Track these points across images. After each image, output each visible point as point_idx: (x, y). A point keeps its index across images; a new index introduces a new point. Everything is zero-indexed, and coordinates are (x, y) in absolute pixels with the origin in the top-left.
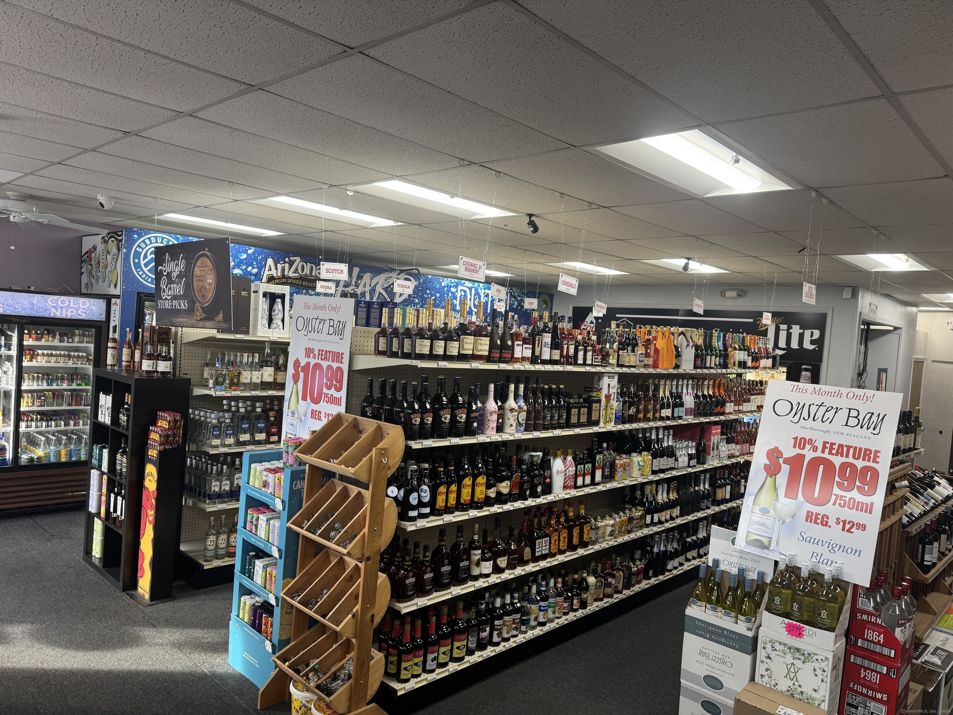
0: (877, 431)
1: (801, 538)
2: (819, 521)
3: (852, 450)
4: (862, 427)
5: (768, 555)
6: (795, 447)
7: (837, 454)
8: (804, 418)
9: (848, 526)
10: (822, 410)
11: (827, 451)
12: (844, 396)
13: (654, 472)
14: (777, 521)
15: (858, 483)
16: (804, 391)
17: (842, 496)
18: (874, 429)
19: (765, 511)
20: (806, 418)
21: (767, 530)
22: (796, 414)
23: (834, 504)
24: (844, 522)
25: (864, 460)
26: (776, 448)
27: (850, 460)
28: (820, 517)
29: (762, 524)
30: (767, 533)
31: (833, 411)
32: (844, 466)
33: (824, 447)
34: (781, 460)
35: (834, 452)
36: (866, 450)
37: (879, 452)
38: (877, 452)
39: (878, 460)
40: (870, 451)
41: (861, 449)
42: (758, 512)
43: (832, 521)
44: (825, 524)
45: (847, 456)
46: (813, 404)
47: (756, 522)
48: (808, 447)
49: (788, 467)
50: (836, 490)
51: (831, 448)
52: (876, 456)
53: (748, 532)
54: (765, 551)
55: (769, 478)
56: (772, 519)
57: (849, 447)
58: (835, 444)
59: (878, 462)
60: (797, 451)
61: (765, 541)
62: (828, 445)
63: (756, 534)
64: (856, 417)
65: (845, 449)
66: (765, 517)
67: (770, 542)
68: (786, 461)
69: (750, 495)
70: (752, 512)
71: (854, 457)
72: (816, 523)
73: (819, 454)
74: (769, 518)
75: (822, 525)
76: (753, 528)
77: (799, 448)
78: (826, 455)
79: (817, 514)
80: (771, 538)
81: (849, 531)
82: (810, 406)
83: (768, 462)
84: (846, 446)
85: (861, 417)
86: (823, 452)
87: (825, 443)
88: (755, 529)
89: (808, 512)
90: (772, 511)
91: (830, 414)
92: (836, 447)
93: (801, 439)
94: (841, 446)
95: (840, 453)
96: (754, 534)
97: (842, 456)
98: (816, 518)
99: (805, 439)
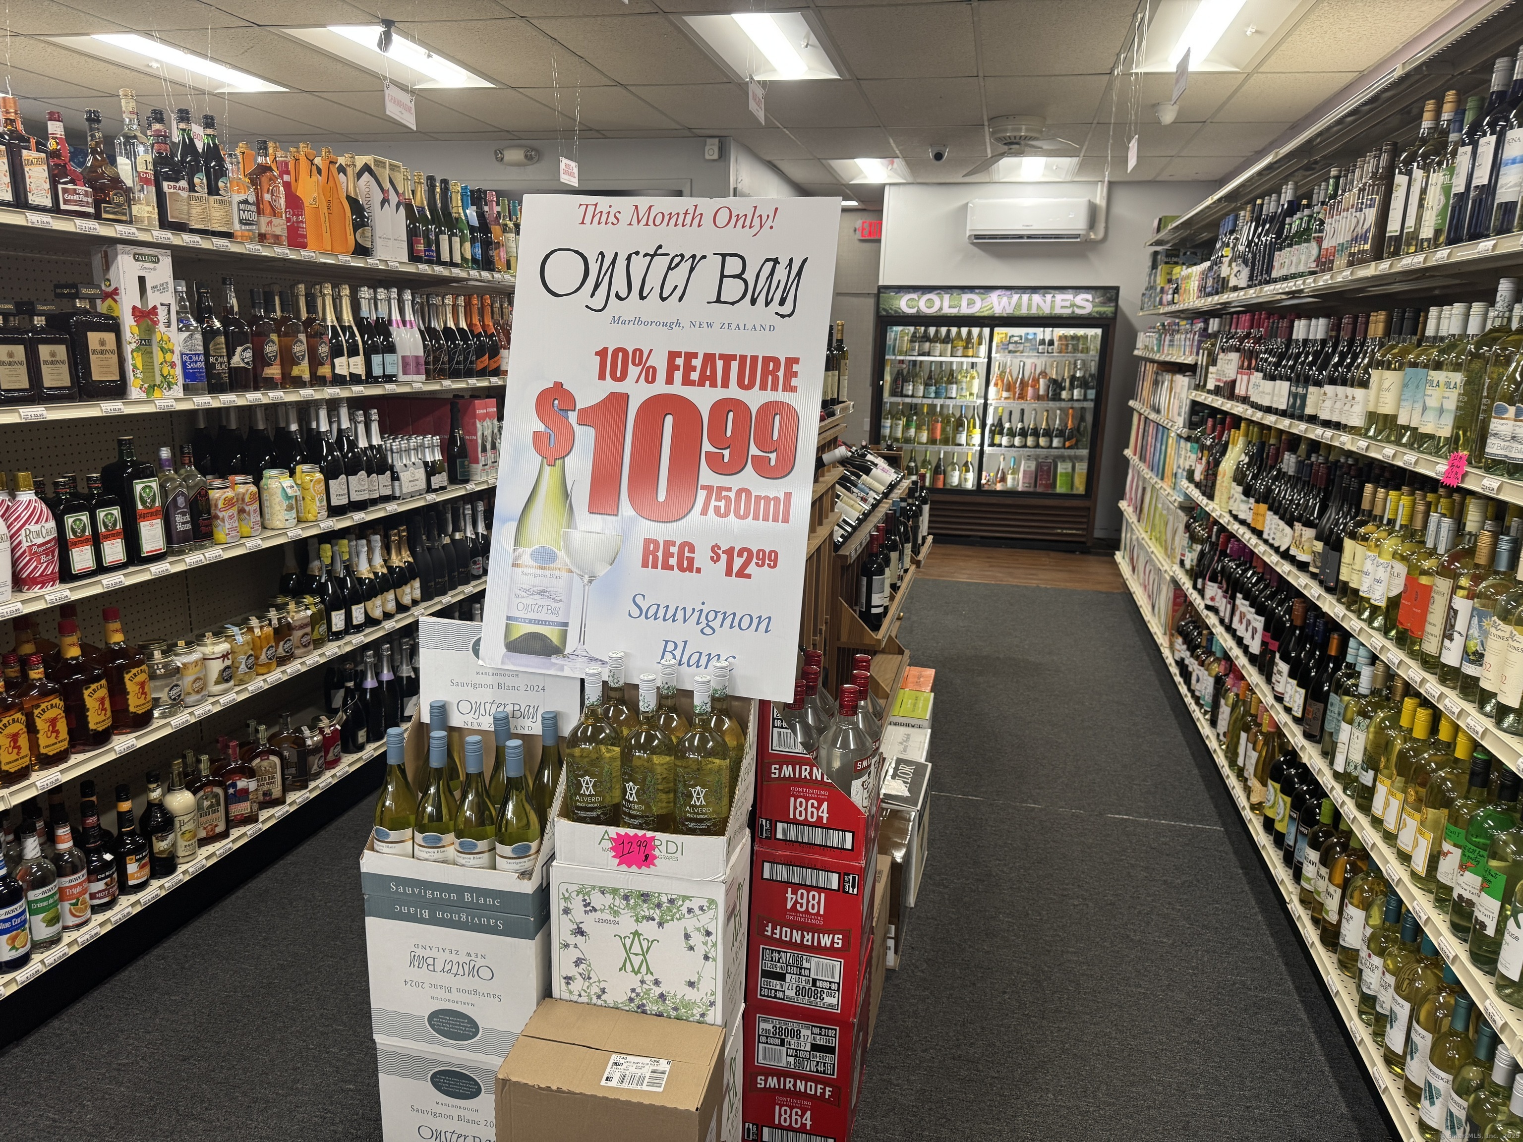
0: (787, 309)
1: (635, 612)
2: (673, 561)
3: (735, 365)
4: (753, 302)
5: (562, 668)
6: (602, 377)
7: (701, 384)
8: (618, 296)
9: (738, 562)
10: (661, 263)
11: (678, 375)
12: (707, 220)
13: (335, 511)
14: (576, 578)
15: (754, 450)
16: (612, 219)
17: (720, 489)
18: (782, 302)
19: (545, 558)
20: (623, 294)
21: (554, 605)
22: (597, 286)
23: (704, 512)
24: (730, 552)
25: (763, 387)
26: (558, 385)
27: (734, 392)
28: (674, 550)
29: (542, 593)
30: (555, 612)
31: (686, 266)
32: (721, 408)
33: (672, 368)
34: (573, 417)
35: (695, 376)
36: (766, 360)
37: (796, 361)
38: (792, 361)
39: (794, 382)
40: (776, 361)
41: (754, 359)
42: (531, 563)
43: (702, 558)
44: (688, 566)
45: (725, 384)
46: (637, 253)
47: (526, 591)
48: (633, 371)
49: (591, 431)
50: (707, 476)
51: (689, 368)
52: (790, 374)
53: (508, 618)
54: (554, 659)
55: (547, 469)
56: (564, 574)
57: (727, 359)
58: (695, 355)
59: (794, 389)
60: (611, 386)
61: (552, 633)
62: (680, 361)
63: (531, 621)
64: (739, 276)
65: (720, 364)
66: (547, 573)
67: (564, 636)
68: (586, 417)
69: (505, 521)
70: (514, 565)
71: (741, 384)
72: (667, 567)
73: (660, 387)
74: (557, 573)
75: (682, 569)
76: (521, 607)
77: (614, 378)
78: (677, 388)
79: (669, 544)
80: (566, 624)
81: (741, 574)
82: (629, 258)
83: (541, 427)
84: (722, 357)
85: (750, 276)
86: (670, 380)
87: (673, 355)
88: (526, 607)
89: (647, 542)
90: (561, 554)
91: (678, 277)
92: (697, 363)
93: (616, 351)
94: (709, 358)
95: (708, 379)
96: (524, 620)
97: (714, 385)
98: (668, 555)
99: (625, 351)
